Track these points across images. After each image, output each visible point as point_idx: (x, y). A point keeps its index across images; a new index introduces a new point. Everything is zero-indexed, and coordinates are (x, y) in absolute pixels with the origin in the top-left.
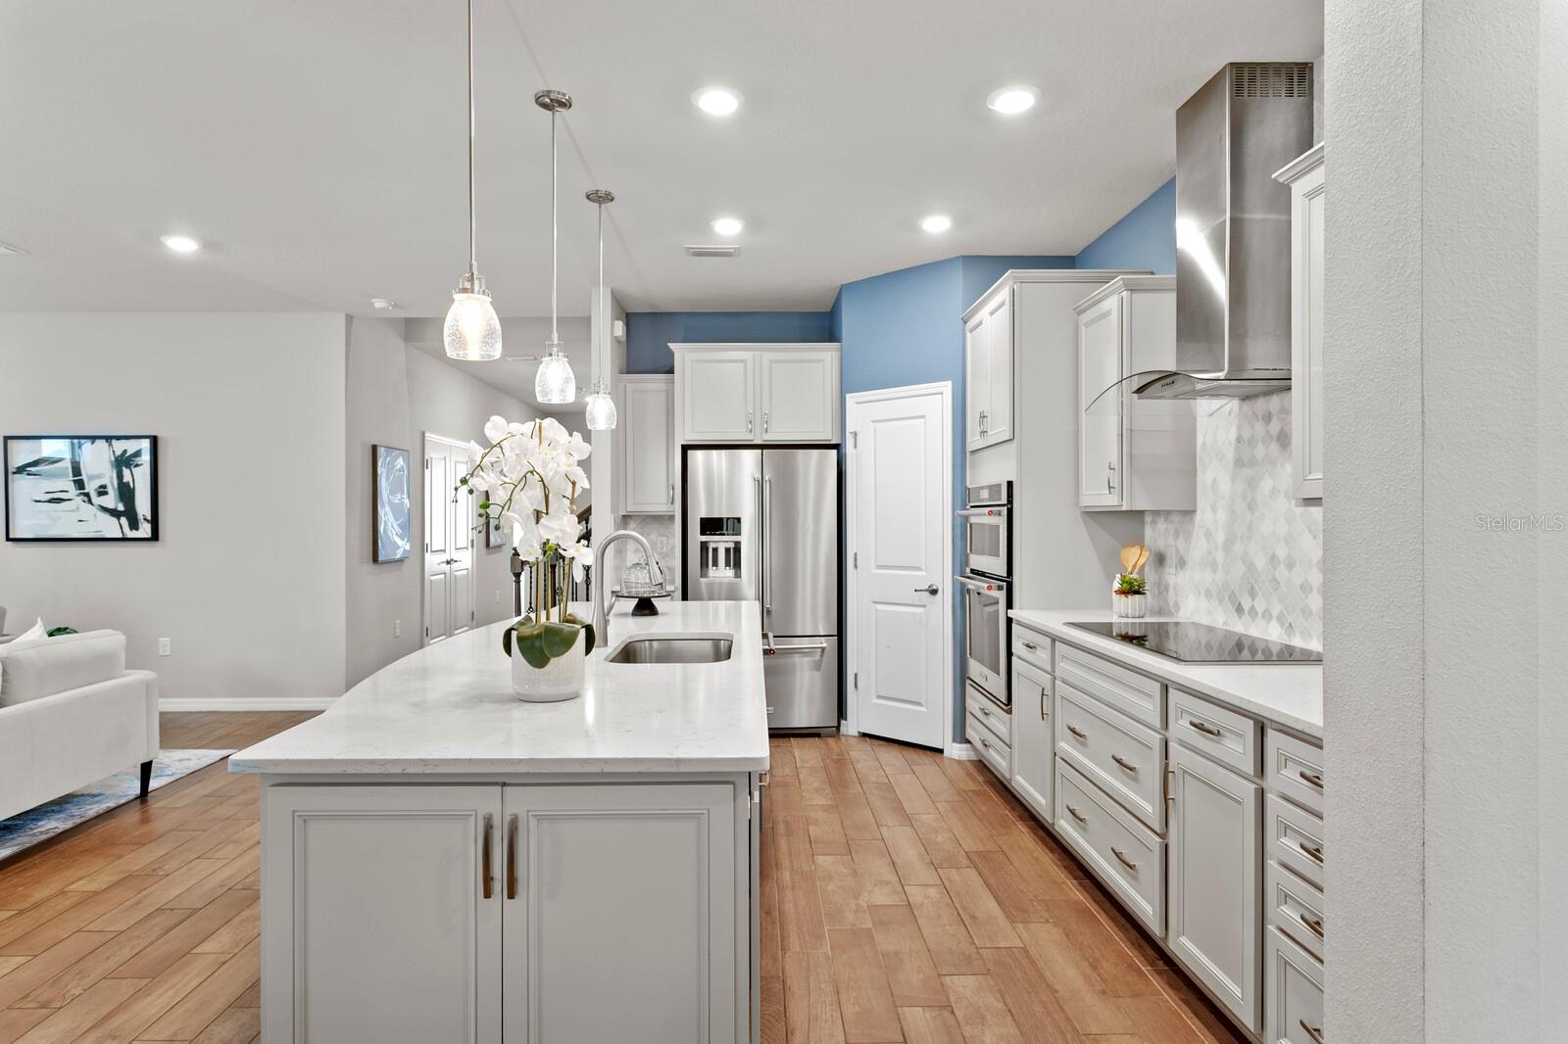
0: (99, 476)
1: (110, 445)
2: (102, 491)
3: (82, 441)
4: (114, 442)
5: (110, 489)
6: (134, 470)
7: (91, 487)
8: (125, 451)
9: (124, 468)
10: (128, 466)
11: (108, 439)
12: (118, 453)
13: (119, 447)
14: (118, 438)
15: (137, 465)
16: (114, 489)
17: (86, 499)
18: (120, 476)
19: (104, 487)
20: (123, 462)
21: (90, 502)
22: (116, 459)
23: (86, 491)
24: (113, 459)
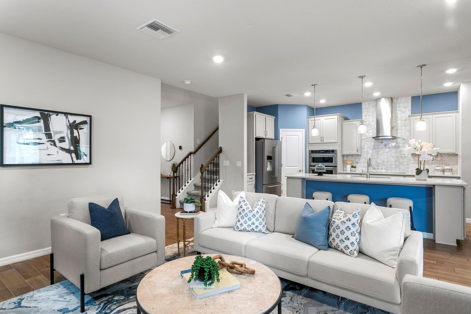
0: (60, 132)
1: (67, 117)
2: (62, 140)
3: (51, 114)
4: (69, 116)
5: (66, 139)
6: (79, 131)
7: (56, 138)
8: (75, 121)
9: (74, 129)
10: (77, 129)
11: (66, 114)
12: (71, 122)
13: (72, 119)
14: (72, 114)
15: (81, 129)
16: (68, 139)
17: (52, 144)
18: (72, 133)
19: (63, 138)
20: (74, 126)
21: (55, 145)
22: (70, 125)
23: (53, 139)
24: (68, 124)
